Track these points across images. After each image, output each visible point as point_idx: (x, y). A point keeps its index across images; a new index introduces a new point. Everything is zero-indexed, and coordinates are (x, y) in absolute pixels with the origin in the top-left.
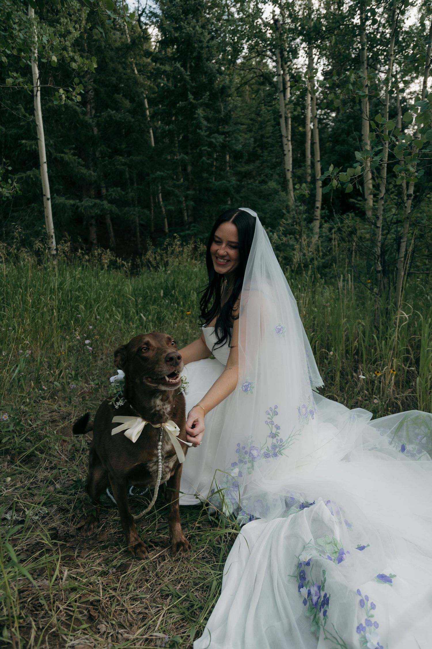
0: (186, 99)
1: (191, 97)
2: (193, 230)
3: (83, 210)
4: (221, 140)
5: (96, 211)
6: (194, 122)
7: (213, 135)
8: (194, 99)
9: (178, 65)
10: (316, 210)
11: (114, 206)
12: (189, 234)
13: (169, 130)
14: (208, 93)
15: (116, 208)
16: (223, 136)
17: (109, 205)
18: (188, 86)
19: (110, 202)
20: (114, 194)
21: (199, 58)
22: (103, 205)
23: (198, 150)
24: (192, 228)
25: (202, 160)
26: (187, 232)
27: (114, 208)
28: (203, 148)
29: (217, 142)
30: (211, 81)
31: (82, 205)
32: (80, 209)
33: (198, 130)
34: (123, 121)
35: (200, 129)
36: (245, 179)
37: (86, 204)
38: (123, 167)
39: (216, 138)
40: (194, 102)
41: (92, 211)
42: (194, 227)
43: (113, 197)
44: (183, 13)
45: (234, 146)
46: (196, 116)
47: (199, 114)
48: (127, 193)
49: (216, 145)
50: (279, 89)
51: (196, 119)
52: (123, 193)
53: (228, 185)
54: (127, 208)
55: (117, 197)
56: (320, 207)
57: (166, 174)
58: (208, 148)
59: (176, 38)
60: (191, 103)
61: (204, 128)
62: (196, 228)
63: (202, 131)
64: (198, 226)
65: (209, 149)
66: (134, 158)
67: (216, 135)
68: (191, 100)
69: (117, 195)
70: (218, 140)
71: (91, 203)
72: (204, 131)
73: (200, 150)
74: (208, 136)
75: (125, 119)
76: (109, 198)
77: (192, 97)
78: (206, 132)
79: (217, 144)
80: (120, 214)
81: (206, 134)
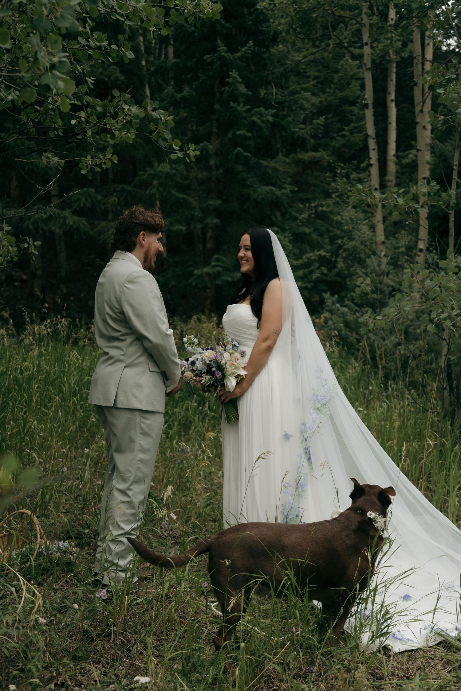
0: (214, 49)
1: (222, 48)
2: (215, 266)
3: (31, 227)
4: (270, 119)
5: (53, 228)
6: (227, 88)
7: (256, 109)
8: (226, 52)
10: (419, 253)
11: (83, 220)
12: (208, 274)
13: (183, 99)
14: (251, 43)
15: (86, 223)
16: (274, 111)
17: (75, 218)
19: (75, 212)
20: (83, 199)
22: (65, 218)
23: (230, 135)
24: (213, 263)
25: (236, 151)
26: (206, 270)
27: (83, 222)
28: (239, 133)
29: (263, 122)
31: (30, 218)
32: (26, 224)
33: (232, 103)
34: (106, 79)
35: (235, 100)
36: (308, 172)
37: (37, 216)
39: (261, 114)
40: (226, 55)
41: (46, 229)
42: (218, 260)
43: (82, 205)
45: (292, 126)
46: (230, 80)
47: (235, 78)
48: (105, 197)
49: (260, 127)
50: (365, 65)
51: (228, 84)
52: (99, 197)
53: (278, 193)
54: (103, 224)
55: (88, 205)
56: (425, 251)
57: (174, 171)
58: (249, 131)
60: (220, 58)
61: (241, 99)
62: (220, 264)
63: (239, 105)
64: (224, 259)
65: (250, 134)
67: (262, 109)
68: (223, 54)
69: (89, 201)
70: (264, 118)
71: (45, 213)
72: (242, 105)
73: (234, 134)
74: (248, 111)
75: (109, 77)
76: (75, 206)
77: (225, 48)
78: (244, 106)
79: (263, 125)
80: (92, 233)
81: (244, 109)
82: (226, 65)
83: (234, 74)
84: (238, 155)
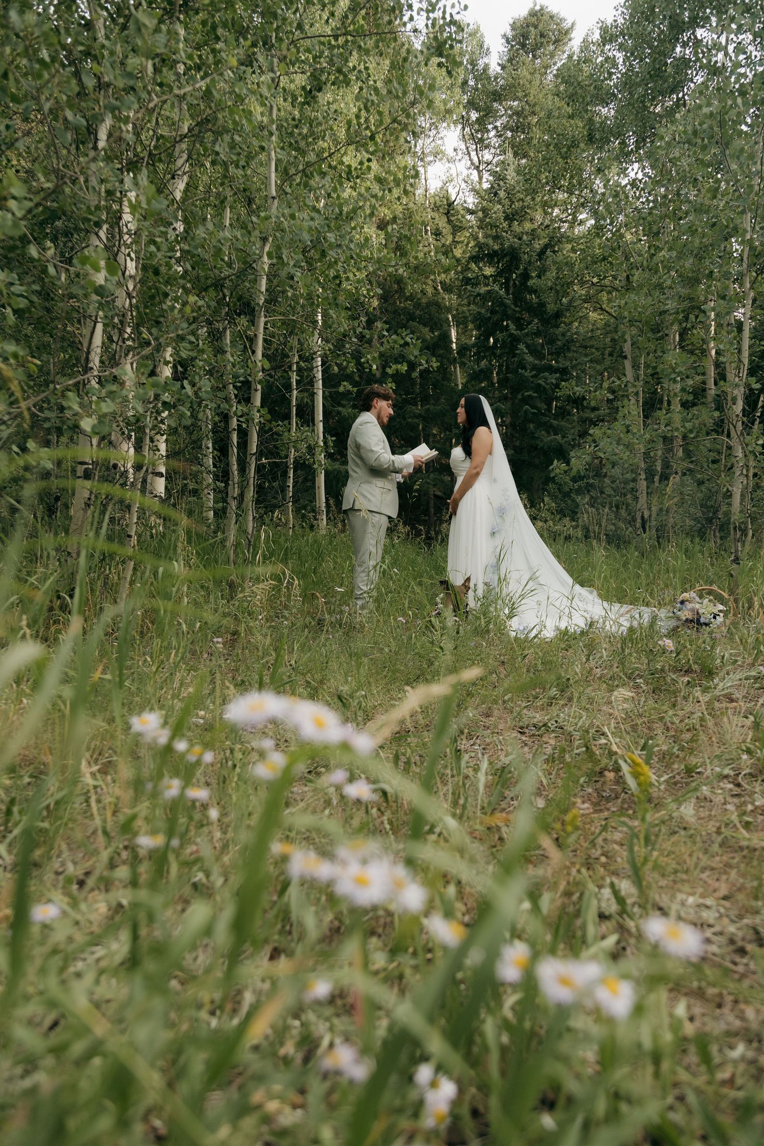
0: (505, 329)
1: (512, 327)
6: (516, 358)
7: (542, 375)
8: (516, 329)
9: (497, 288)
13: (481, 371)
14: (536, 321)
18: (510, 312)
21: (526, 276)
23: (519, 397)
28: (527, 394)
30: (542, 305)
35: (524, 368)
38: (416, 420)
39: (546, 379)
40: (515, 332)
44: (505, 219)
46: (518, 351)
47: (522, 350)
49: (544, 387)
51: (517, 354)
53: (562, 442)
58: (534, 391)
59: (495, 252)
60: (511, 335)
61: (529, 367)
63: (527, 371)
65: (535, 394)
66: (432, 407)
67: (547, 374)
68: (512, 331)
70: (548, 380)
72: (529, 371)
73: (523, 394)
77: (514, 327)
79: (547, 387)
82: (515, 340)
83: (521, 346)
84: (526, 412)
